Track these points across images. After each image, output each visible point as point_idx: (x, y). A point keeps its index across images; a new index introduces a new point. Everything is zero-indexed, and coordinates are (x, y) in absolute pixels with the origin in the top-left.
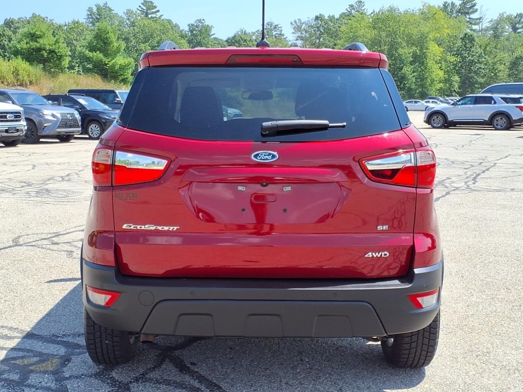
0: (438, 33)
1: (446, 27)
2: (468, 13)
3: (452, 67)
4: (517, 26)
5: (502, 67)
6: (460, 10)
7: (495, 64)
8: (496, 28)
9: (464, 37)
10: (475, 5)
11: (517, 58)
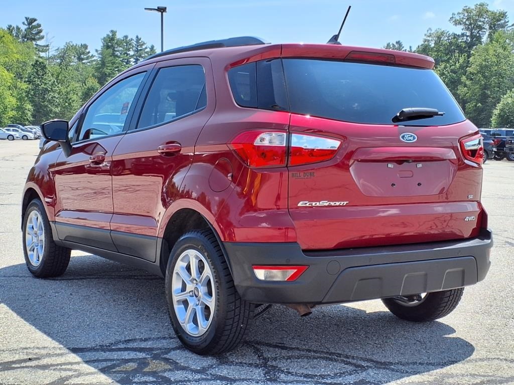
0: (7, 57)
1: (15, 52)
2: (34, 39)
3: (24, 95)
4: (82, 56)
5: (75, 97)
6: (26, 35)
7: (68, 93)
8: (63, 57)
9: (35, 63)
10: (41, 31)
11: (88, 89)
